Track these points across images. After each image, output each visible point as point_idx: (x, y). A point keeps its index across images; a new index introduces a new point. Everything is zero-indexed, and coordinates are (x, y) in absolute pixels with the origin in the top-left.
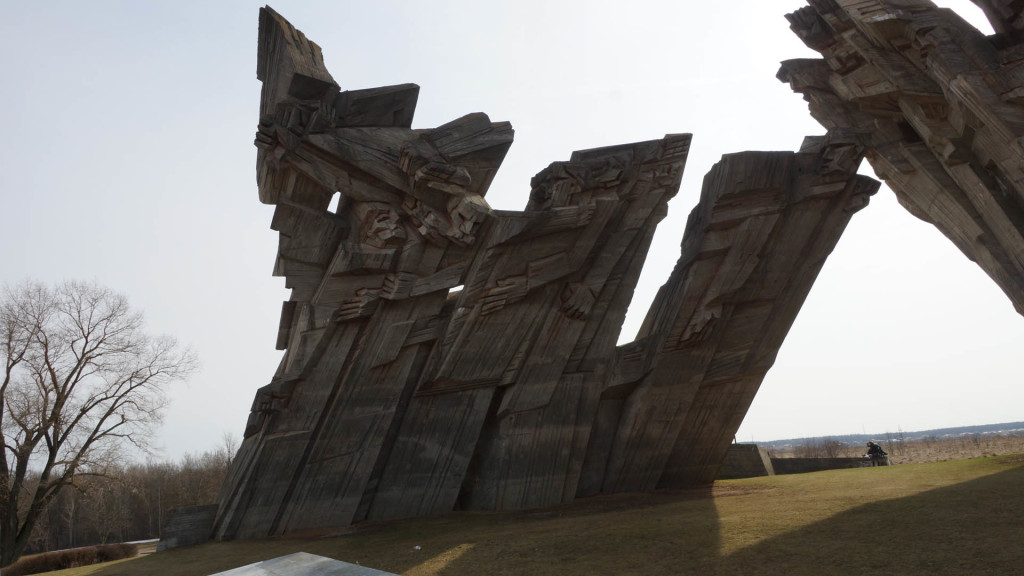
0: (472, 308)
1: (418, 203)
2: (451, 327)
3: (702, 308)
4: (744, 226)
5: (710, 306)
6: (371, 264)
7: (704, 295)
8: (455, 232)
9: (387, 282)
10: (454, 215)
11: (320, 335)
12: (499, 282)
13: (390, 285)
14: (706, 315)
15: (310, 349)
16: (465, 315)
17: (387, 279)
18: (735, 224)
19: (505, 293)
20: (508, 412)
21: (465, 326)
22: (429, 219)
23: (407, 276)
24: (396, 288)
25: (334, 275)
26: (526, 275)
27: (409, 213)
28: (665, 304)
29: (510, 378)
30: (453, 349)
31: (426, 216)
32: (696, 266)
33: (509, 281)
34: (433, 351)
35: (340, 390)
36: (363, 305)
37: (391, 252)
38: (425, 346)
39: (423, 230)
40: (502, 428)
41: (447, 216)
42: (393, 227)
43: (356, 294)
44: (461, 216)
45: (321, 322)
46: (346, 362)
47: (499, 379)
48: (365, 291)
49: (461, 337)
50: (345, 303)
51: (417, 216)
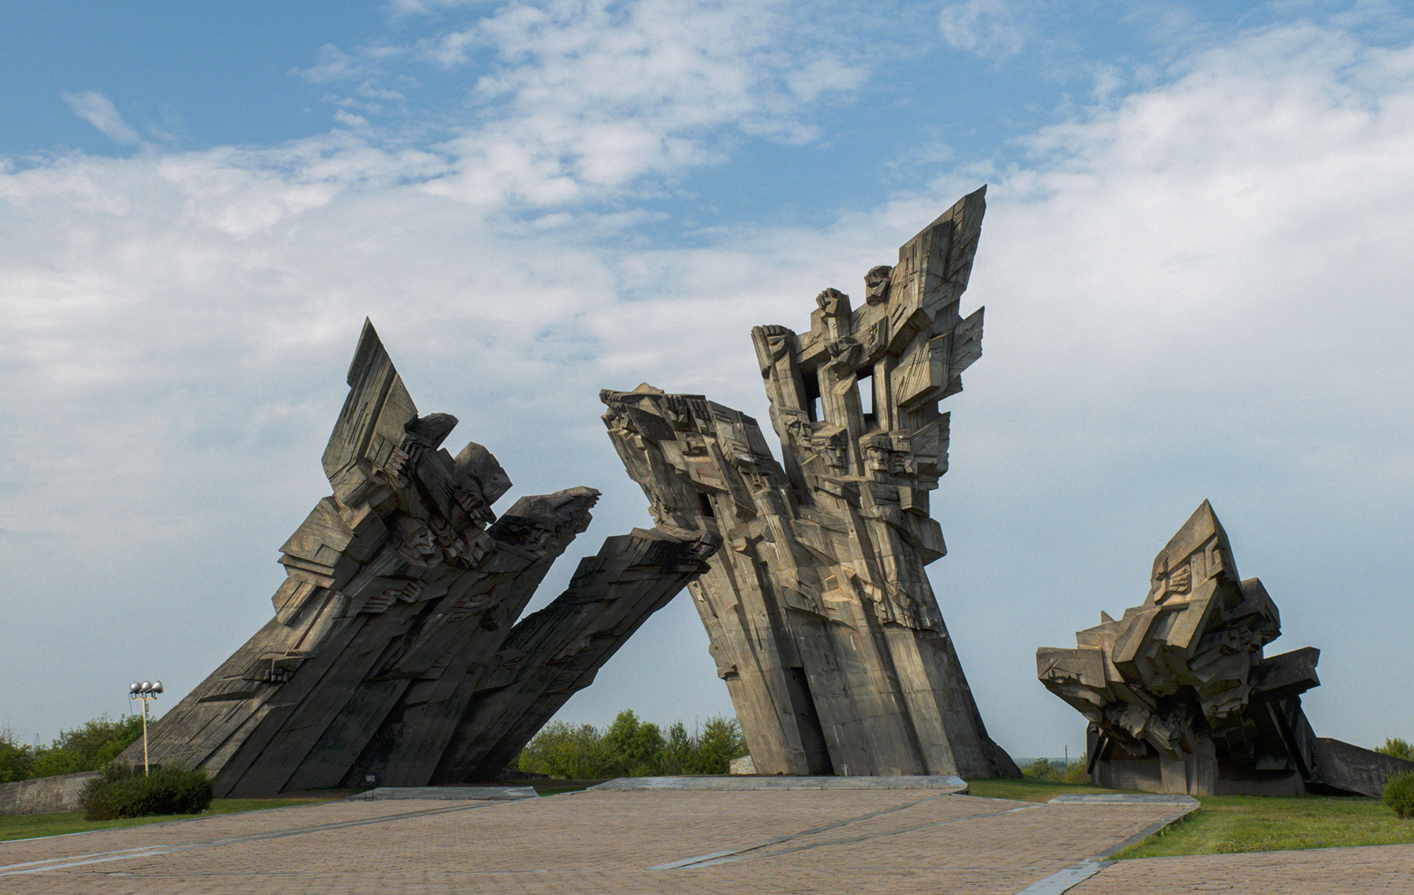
0: (445, 615)
1: (448, 526)
2: (425, 628)
3: (581, 637)
4: (635, 585)
5: (586, 637)
6: (411, 573)
7: (586, 628)
8: (470, 558)
9: (409, 588)
10: (472, 543)
11: (347, 621)
12: (474, 598)
13: (412, 590)
14: (582, 643)
15: (335, 634)
16: (441, 619)
17: (409, 584)
18: (630, 582)
19: (475, 607)
20: (425, 703)
21: (434, 629)
22: (460, 544)
23: (423, 585)
24: (417, 594)
25: (381, 577)
26: (489, 593)
27: (439, 533)
28: (547, 626)
29: (436, 674)
30: (418, 646)
31: (455, 540)
32: (592, 606)
33: (479, 598)
34: (400, 644)
35: (334, 671)
36: (389, 604)
37: (423, 564)
38: (394, 640)
39: (453, 553)
40: (408, 716)
41: (466, 543)
42: (431, 544)
43: (384, 593)
44: (477, 545)
45: (352, 612)
46: (348, 646)
47: (421, 674)
48: (393, 593)
49: (427, 637)
50: (372, 598)
51: (446, 538)
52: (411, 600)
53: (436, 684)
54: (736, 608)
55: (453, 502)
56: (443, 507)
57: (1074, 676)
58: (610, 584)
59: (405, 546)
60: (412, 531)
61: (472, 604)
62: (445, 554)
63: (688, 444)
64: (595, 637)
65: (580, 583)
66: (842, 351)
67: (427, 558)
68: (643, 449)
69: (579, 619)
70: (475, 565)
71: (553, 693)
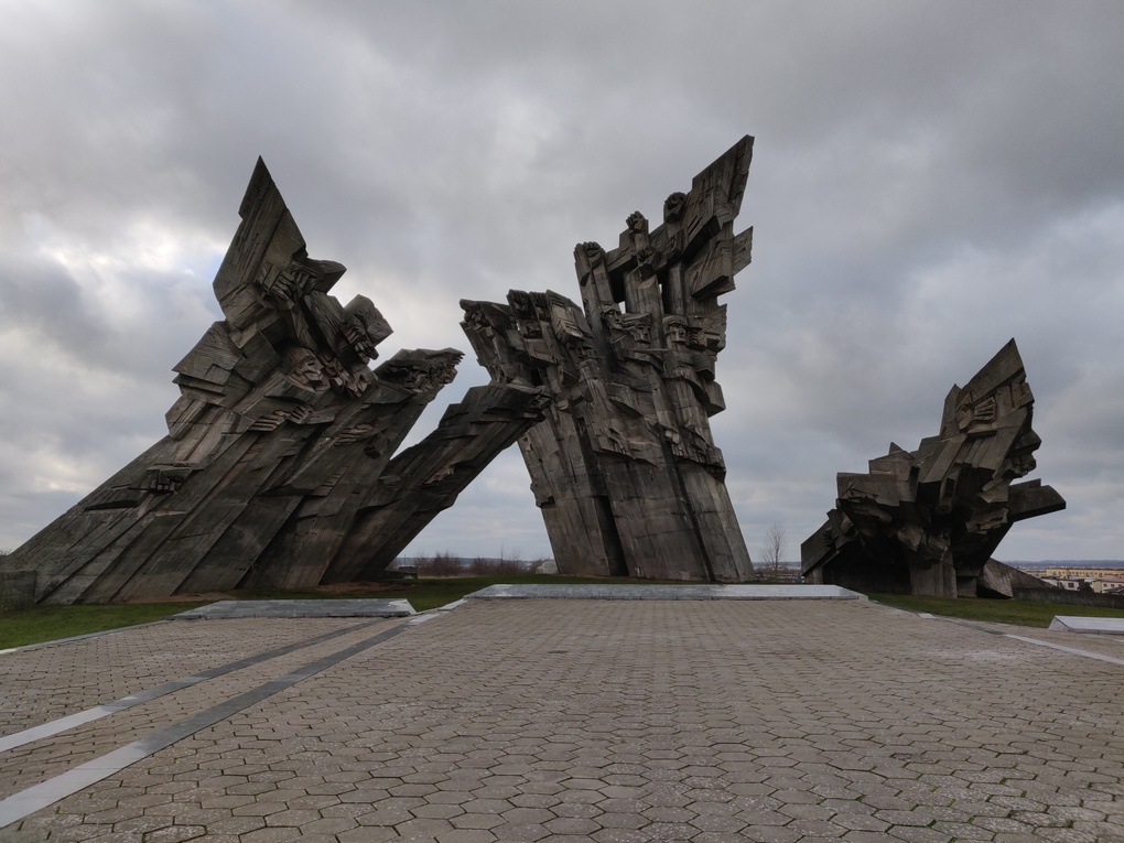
0: (332, 439)
1: (335, 359)
2: (314, 449)
3: (447, 466)
4: (491, 426)
5: (451, 466)
6: (300, 396)
7: (451, 459)
8: (354, 387)
9: (298, 411)
10: (357, 376)
11: (236, 437)
12: (359, 426)
13: (300, 412)
14: (449, 471)
15: (224, 448)
16: (328, 443)
18: (488, 423)
19: (359, 434)
20: (315, 516)
21: (323, 451)
22: (345, 375)
23: (311, 409)
24: (305, 416)
25: (269, 397)
26: (372, 424)
27: (327, 364)
28: (420, 457)
29: (325, 491)
30: (308, 465)
31: (341, 371)
32: (457, 441)
33: (363, 426)
34: (290, 464)
35: (225, 483)
36: (278, 423)
37: (311, 390)
38: (286, 459)
39: (339, 382)
40: (300, 527)
41: (351, 375)
42: (319, 372)
43: (274, 414)
44: (362, 378)
45: (242, 428)
46: (238, 462)
47: (312, 491)
48: (282, 414)
49: (316, 458)
50: (262, 418)
51: (332, 369)
52: (299, 422)
53: (325, 500)
54: (557, 453)
55: (340, 336)
56: (330, 339)
57: (870, 497)
58: (472, 423)
59: (295, 373)
60: (301, 358)
61: (357, 431)
62: (333, 383)
63: (528, 329)
64: (457, 467)
65: (447, 423)
66: (648, 256)
67: (315, 384)
68: (491, 338)
69: (446, 451)
70: (359, 395)
71: (423, 512)
